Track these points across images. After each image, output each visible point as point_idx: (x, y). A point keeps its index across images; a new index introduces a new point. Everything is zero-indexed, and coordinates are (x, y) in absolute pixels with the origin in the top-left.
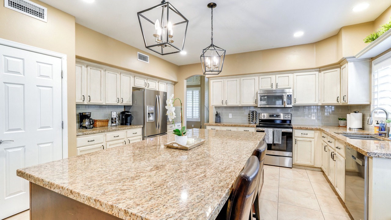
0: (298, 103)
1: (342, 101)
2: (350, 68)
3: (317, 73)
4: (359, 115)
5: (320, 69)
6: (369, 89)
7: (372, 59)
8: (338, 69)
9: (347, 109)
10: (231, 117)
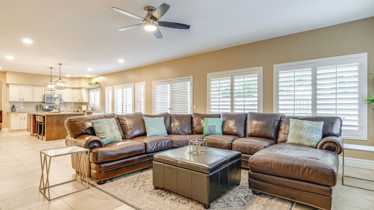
0: (64, 101)
1: (81, 101)
2: (84, 90)
3: (71, 89)
4: (86, 106)
5: (73, 88)
6: (89, 98)
7: (89, 89)
8: (79, 90)
9: (82, 104)
10: (23, 108)
